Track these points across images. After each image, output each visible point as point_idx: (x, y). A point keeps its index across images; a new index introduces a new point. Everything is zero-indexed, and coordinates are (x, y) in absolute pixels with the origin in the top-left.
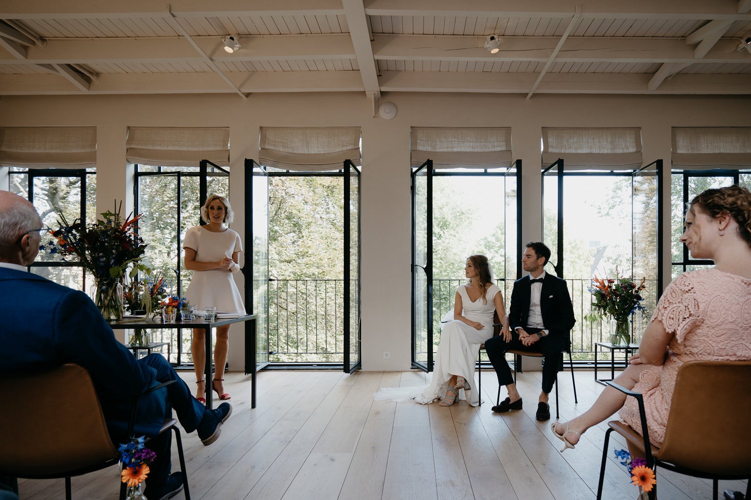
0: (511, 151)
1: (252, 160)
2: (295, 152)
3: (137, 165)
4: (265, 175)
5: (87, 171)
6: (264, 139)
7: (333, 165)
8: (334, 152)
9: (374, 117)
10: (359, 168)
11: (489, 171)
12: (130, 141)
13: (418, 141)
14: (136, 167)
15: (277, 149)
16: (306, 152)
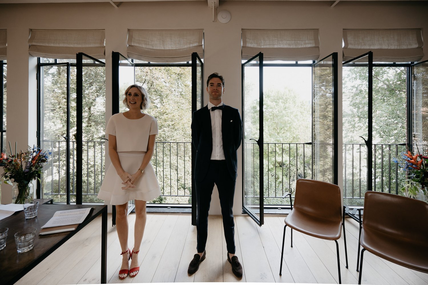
0: (318, 47)
1: (118, 53)
2: (154, 48)
3: (40, 58)
4: (132, 65)
5: (4, 62)
6: (130, 39)
7: (182, 58)
8: (183, 48)
9: (213, 22)
10: (202, 60)
11: (299, 62)
12: (31, 40)
13: (247, 40)
14: (39, 60)
15: (140, 46)
16: (163, 48)
